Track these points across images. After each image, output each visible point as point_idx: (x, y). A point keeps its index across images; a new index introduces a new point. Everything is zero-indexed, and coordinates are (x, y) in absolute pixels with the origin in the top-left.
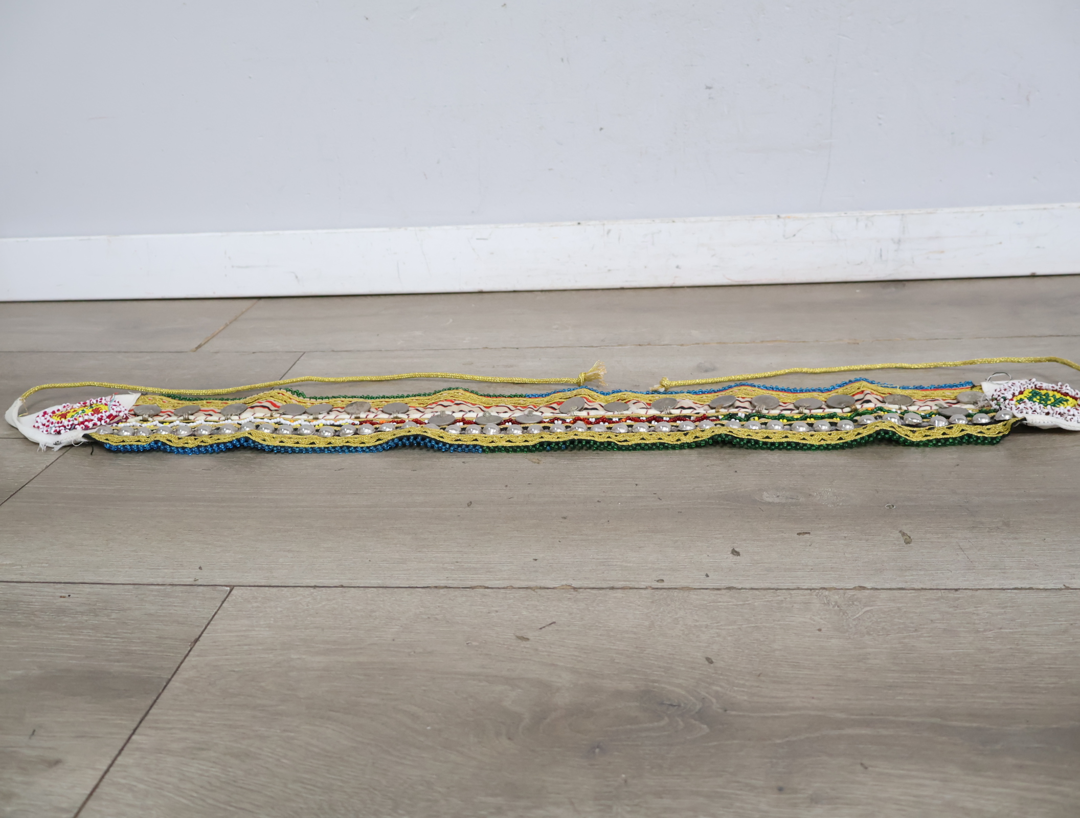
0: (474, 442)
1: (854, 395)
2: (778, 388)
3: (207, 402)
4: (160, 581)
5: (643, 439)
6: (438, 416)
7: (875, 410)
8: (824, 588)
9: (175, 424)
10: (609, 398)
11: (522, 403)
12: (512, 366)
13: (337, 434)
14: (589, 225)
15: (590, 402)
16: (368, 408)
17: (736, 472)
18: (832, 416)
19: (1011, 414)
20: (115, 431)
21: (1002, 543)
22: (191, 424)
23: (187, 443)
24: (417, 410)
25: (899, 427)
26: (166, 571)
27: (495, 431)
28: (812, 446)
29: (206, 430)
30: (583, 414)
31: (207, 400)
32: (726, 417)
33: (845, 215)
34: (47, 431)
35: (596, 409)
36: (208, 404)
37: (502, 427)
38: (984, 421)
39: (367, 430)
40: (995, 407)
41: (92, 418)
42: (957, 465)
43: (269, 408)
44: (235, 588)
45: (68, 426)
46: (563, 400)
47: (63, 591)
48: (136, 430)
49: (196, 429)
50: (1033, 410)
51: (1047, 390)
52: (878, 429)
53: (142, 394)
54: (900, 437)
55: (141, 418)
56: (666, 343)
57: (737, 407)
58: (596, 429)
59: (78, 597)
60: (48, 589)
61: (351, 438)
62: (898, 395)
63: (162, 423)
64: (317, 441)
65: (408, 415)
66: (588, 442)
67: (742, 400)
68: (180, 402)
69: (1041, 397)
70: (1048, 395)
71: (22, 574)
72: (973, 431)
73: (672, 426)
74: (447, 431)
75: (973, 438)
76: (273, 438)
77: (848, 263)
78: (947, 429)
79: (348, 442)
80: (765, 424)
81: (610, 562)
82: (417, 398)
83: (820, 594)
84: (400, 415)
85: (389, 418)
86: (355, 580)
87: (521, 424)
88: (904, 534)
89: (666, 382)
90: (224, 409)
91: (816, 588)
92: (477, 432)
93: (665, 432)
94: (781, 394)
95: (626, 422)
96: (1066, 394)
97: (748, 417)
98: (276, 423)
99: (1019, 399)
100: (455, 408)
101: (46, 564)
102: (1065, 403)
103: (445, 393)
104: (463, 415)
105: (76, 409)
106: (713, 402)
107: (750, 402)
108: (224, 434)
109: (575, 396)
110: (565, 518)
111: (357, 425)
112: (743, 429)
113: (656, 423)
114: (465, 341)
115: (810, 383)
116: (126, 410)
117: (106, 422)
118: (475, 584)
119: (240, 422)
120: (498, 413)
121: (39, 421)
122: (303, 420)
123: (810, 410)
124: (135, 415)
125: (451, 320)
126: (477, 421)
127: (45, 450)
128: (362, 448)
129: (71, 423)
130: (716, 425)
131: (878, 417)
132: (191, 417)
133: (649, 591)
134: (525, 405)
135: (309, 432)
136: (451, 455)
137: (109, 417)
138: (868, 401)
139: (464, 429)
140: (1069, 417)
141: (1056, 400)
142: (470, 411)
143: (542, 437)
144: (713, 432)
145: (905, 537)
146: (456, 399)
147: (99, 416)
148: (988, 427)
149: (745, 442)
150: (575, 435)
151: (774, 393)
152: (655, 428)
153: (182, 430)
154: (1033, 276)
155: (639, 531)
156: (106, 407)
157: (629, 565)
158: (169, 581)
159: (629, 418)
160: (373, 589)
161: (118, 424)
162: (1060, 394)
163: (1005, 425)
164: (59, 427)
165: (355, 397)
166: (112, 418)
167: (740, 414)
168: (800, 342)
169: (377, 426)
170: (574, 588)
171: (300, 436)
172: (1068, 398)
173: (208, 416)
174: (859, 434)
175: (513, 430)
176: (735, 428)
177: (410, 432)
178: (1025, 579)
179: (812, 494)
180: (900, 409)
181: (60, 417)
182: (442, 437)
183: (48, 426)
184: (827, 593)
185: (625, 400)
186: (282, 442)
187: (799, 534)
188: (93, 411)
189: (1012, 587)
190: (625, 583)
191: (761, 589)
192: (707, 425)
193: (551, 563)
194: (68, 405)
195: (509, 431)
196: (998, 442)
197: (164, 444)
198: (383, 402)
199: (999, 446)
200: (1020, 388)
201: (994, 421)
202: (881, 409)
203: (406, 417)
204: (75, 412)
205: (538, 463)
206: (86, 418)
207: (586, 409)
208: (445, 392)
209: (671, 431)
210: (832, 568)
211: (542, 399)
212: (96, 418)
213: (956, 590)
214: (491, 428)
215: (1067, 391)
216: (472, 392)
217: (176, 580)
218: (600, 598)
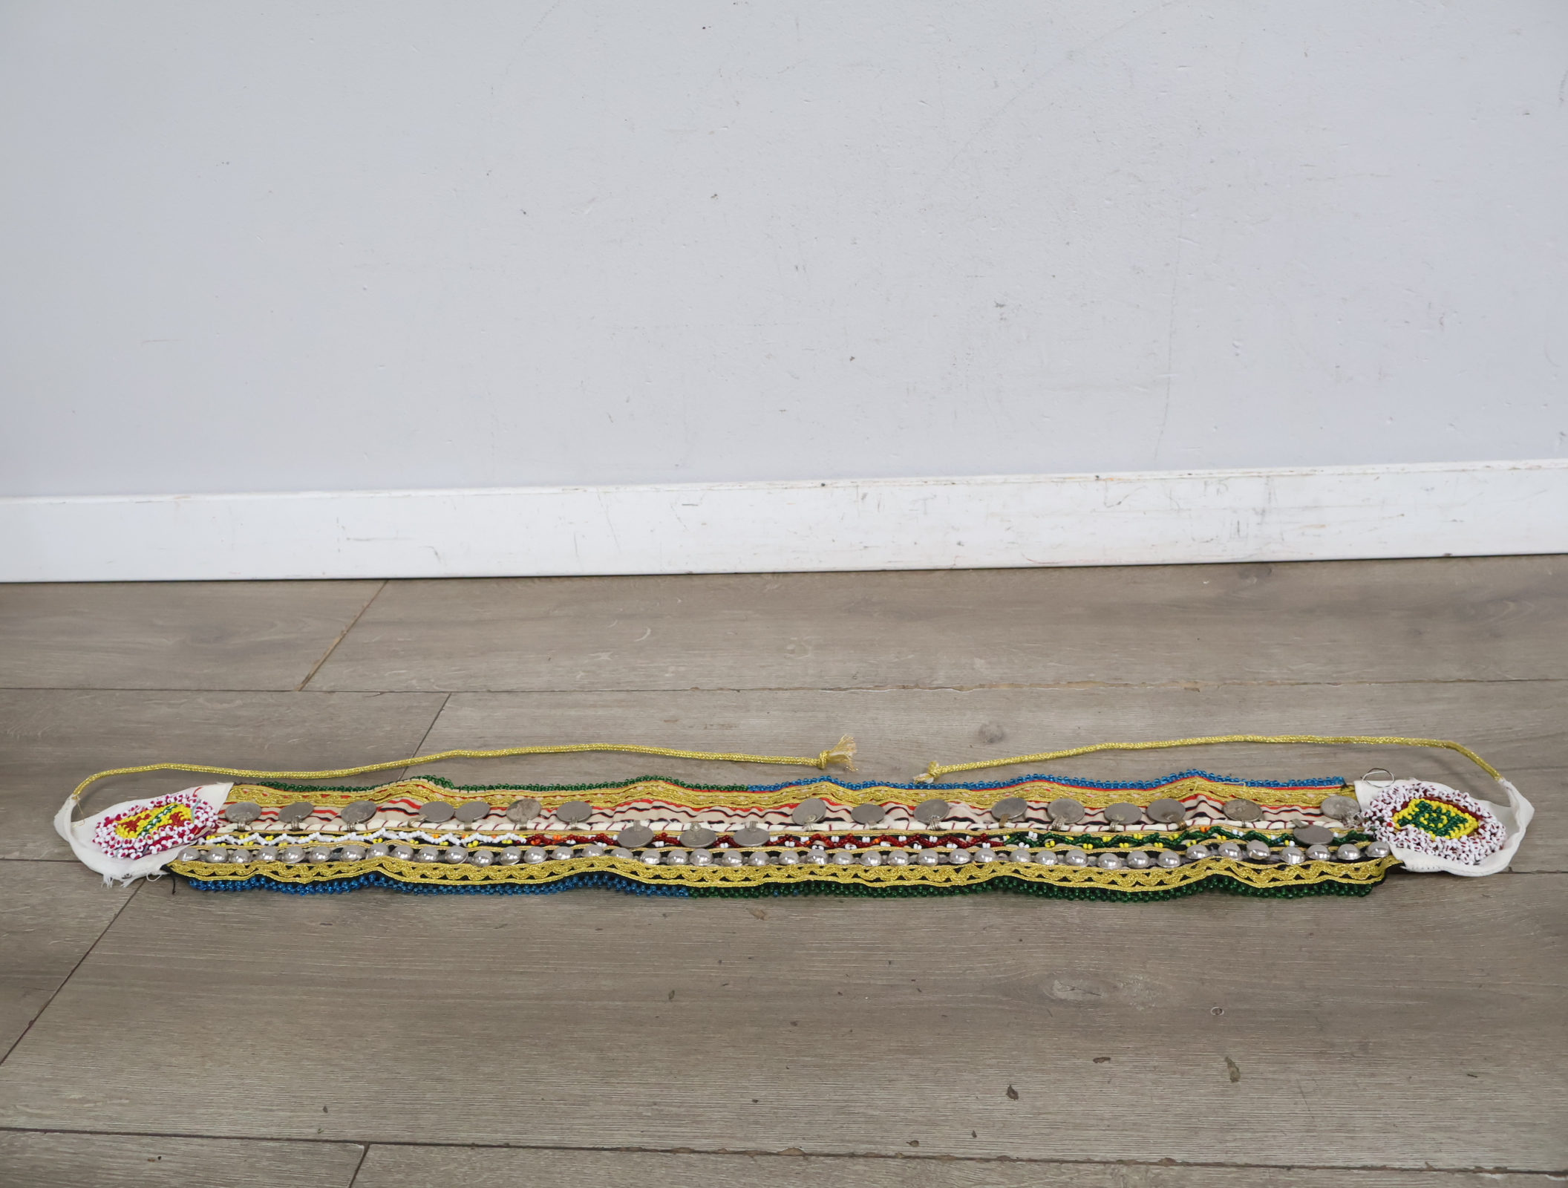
0: (678, 880)
1: (1184, 800)
2: (1085, 782)
3: (323, 796)
4: (273, 1131)
5: (901, 878)
6: (631, 829)
7: (1210, 832)
8: (1120, 1162)
9: (280, 838)
10: (860, 795)
11: (743, 803)
12: (730, 727)
13: (497, 859)
14: (837, 487)
15: (833, 804)
16: (537, 813)
17: (1021, 940)
18: (1154, 839)
19: (1387, 848)
20: (203, 852)
21: (1355, 1084)
22: (303, 840)
23: (298, 876)
24: (604, 814)
25: (1239, 866)
26: (281, 1113)
27: (706, 859)
28: (1124, 894)
29: (323, 854)
30: (824, 827)
31: (321, 790)
32: (1013, 839)
33: (1190, 476)
34: (112, 854)
35: (841, 819)
36: (324, 800)
37: (716, 850)
38: (1354, 856)
39: (537, 856)
40: (1367, 832)
41: (171, 833)
42: (1311, 934)
43: (405, 811)
44: (371, 1146)
45: (140, 848)
46: (798, 801)
47: (152, 1150)
48: (230, 852)
49: (310, 850)
50: (1417, 842)
51: (1439, 799)
52: (1209, 873)
53: (235, 784)
54: (1240, 884)
55: (234, 826)
56: (939, 682)
57: (1027, 820)
58: (840, 859)
59: (170, 1161)
60: (131, 1145)
61: (515, 870)
62: (1243, 800)
63: (264, 836)
64: (471, 876)
65: (590, 824)
66: (828, 884)
67: (1035, 806)
68: (287, 794)
69: (1430, 815)
70: (1441, 811)
71: (96, 1118)
72: (1336, 873)
73: (940, 853)
74: (643, 861)
75: (1335, 889)
76: (413, 868)
77: (1193, 539)
78: (1302, 870)
79: (511, 877)
80: (1064, 853)
81: (851, 1106)
82: (603, 790)
83: (1116, 1171)
84: (580, 826)
85: (565, 830)
86: (525, 1134)
87: (740, 847)
88: (1231, 1064)
89: (936, 770)
90: (345, 812)
91: (1111, 1160)
92: (682, 861)
93: (929, 865)
94: (1088, 792)
95: (879, 844)
96: (1465, 810)
97: (1041, 840)
98: (416, 839)
99: (1401, 817)
100: (654, 814)
101: (127, 1099)
102: (1461, 825)
103: (641, 786)
104: (664, 827)
105: (148, 812)
106: (998, 807)
107: (1046, 809)
108: (347, 860)
109: (814, 794)
110: (794, 1024)
111: (523, 844)
112: (1034, 864)
113: (920, 847)
114: (667, 675)
115: (1129, 770)
116: (214, 814)
117: (189, 839)
118: (677, 1143)
119: (367, 838)
120: (710, 823)
121: (100, 834)
122: (451, 834)
123: (1125, 825)
124: (226, 820)
125: (649, 631)
126: (683, 842)
127: (111, 887)
128: (530, 886)
129: (143, 843)
130: (997, 853)
131: (1212, 848)
132: (302, 826)
133: (899, 1162)
134: (746, 807)
135: (459, 857)
136: (648, 902)
137: (192, 831)
138: (1203, 815)
139: (665, 854)
140: (1464, 855)
141: (1450, 818)
142: (673, 820)
143: (767, 876)
144: (993, 871)
145: (1232, 1069)
146: (654, 797)
147: (181, 829)
148: (1357, 865)
149: (1035, 889)
150: (812, 873)
151: (1079, 791)
152: (917, 857)
153: (292, 853)
154: (1448, 557)
155: (890, 1050)
156: (188, 810)
157: (875, 1113)
158: (287, 1132)
159: (884, 838)
160: (547, 1151)
161: (205, 839)
162: (1456, 809)
163: (1378, 865)
164: (129, 849)
165: (520, 788)
166: (197, 831)
167: (1031, 834)
168: (1120, 685)
169: (550, 847)
170: (804, 1155)
171: (448, 866)
172: (1467, 816)
173: (325, 822)
174: (1185, 878)
175: (729, 858)
176: (1023, 863)
177: (592, 865)
178: (1378, 1150)
179: (1118, 984)
180: (1244, 827)
181: (128, 829)
182: (635, 873)
183: (112, 847)
184: (1124, 1170)
185: (880, 800)
186: (423, 876)
187: (1096, 1060)
188: (171, 817)
189: (1359, 1164)
190: (868, 1146)
191: (1041, 1161)
192: (987, 855)
193: (777, 1108)
194: (137, 807)
195: (725, 859)
196: (1367, 893)
197: (269, 880)
198: (558, 798)
199: (1369, 900)
200: (1404, 797)
201: (1364, 857)
202: (1218, 830)
203: (588, 828)
204: (148, 820)
205: (762, 918)
206: (163, 834)
207: (828, 819)
208: (640, 784)
209: (939, 864)
210: (1134, 1124)
211: (771, 794)
212: (176, 832)
213: (1289, 1168)
214: (701, 856)
215: (1467, 804)
216: (676, 783)
217: (295, 1130)
218: (836, 1173)
